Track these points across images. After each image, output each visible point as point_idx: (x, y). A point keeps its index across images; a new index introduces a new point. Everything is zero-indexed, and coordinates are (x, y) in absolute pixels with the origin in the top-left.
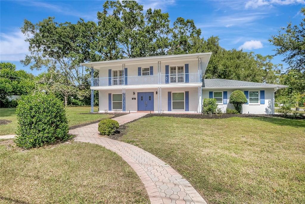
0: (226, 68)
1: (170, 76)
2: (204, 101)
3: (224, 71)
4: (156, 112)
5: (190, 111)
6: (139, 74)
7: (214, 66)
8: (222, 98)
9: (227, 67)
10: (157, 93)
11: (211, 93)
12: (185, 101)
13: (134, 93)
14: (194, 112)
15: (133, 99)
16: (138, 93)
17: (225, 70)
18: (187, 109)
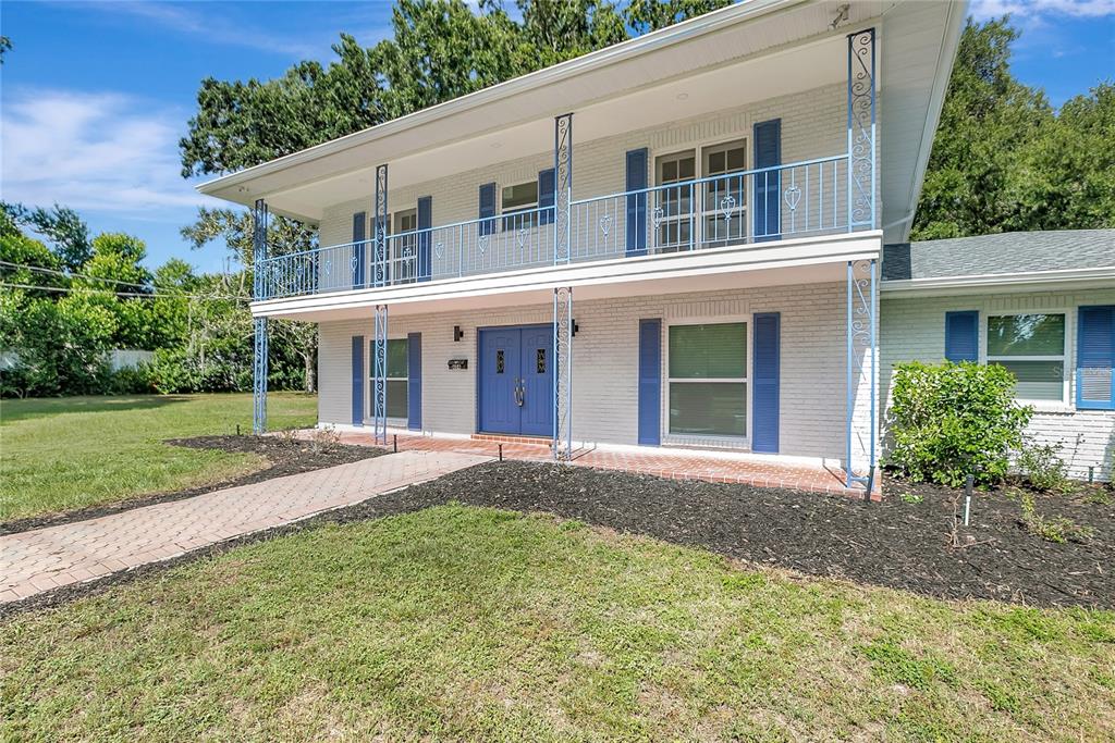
0: (1067, 177)
2: (903, 385)
3: (1052, 197)
5: (788, 453)
6: (486, 225)
7: (976, 172)
8: (1069, 357)
9: (1074, 173)
10: (575, 329)
11: (961, 324)
12: (749, 380)
13: (459, 334)
14: (814, 463)
15: (451, 365)
16: (481, 333)
17: (1056, 189)
18: (767, 439)
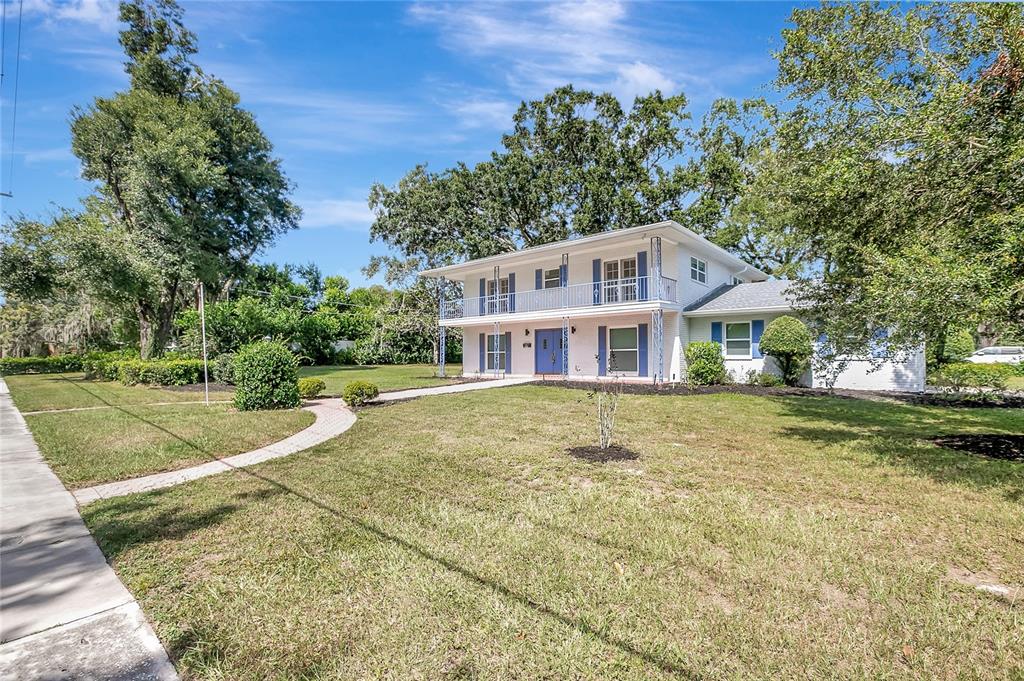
1: (603, 287)
4: (572, 377)
5: (650, 376)
6: (538, 286)
8: (750, 339)
10: (573, 330)
11: (716, 327)
12: (637, 350)
13: (527, 332)
15: (524, 345)
16: (537, 332)
18: (644, 373)
